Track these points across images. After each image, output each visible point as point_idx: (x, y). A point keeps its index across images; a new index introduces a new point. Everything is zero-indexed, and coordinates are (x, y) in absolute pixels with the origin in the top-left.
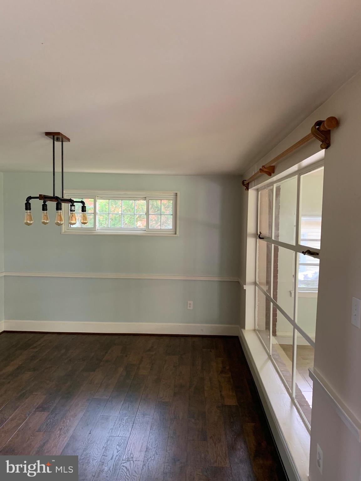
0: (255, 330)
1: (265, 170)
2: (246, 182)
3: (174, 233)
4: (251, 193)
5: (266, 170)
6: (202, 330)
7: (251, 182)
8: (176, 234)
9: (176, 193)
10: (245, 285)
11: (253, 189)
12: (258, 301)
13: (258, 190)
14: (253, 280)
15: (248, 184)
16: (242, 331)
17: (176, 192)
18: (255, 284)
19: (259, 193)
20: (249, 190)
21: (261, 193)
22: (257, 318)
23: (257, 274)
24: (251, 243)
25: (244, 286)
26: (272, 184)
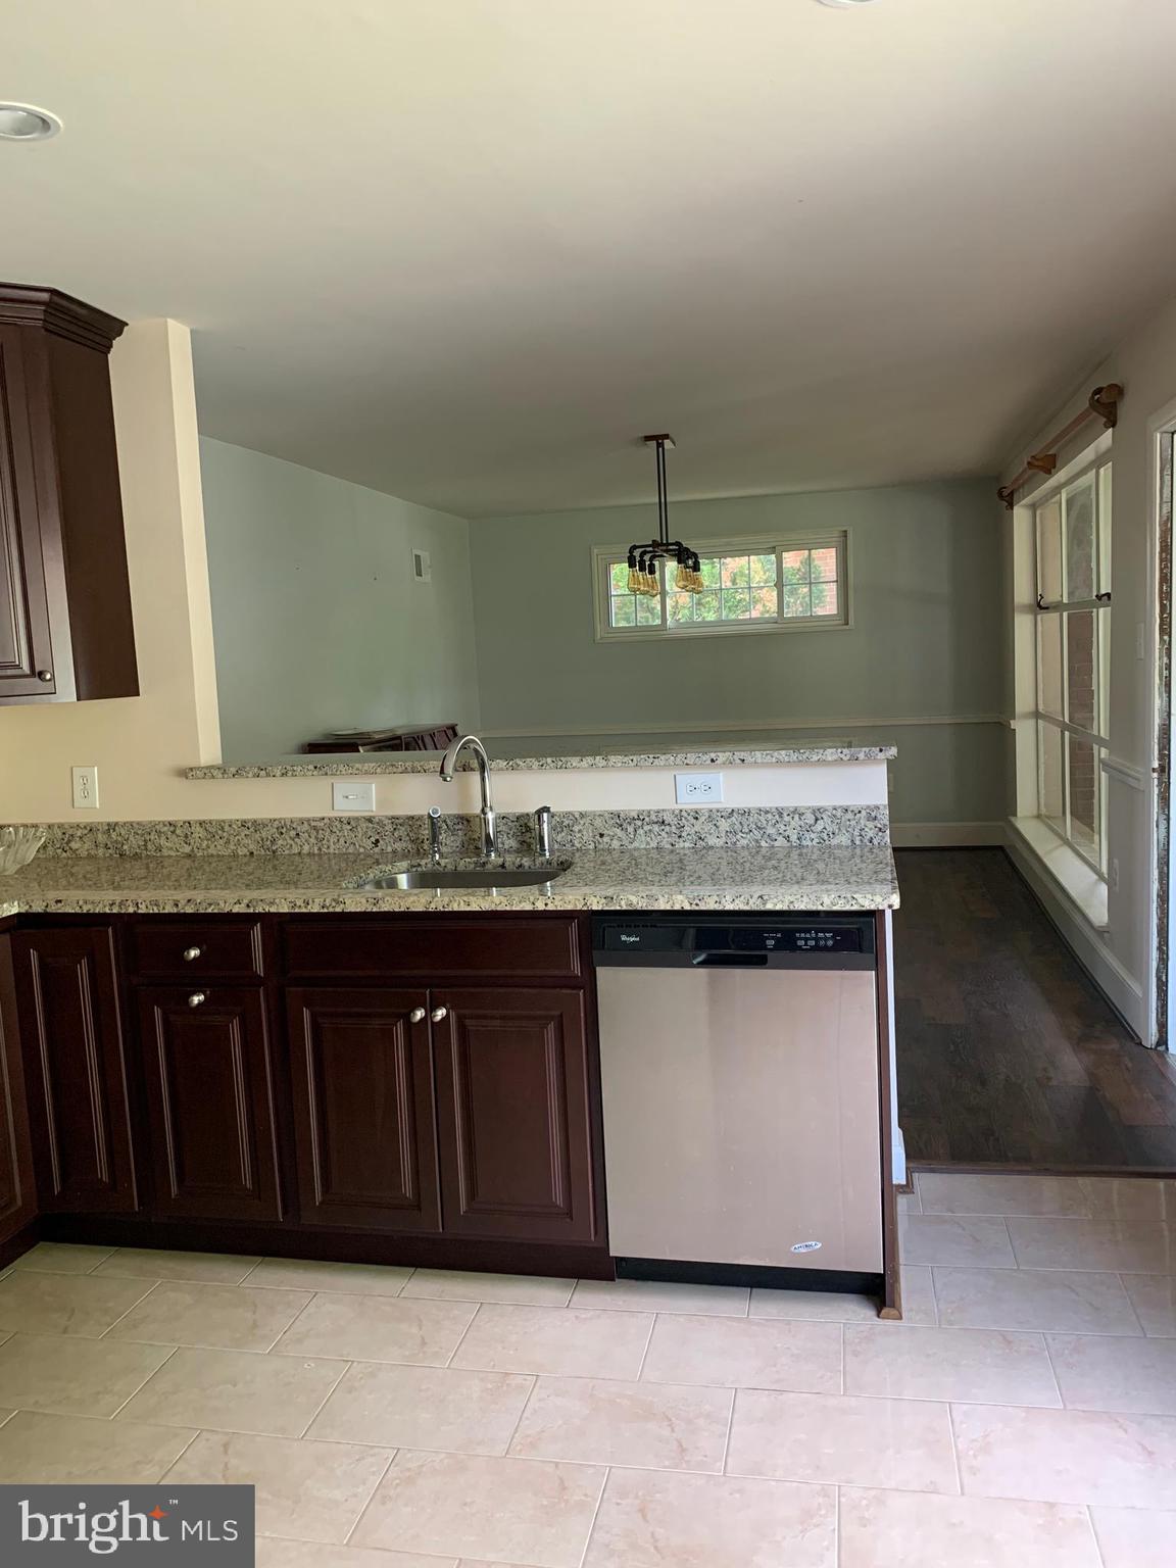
0: (1039, 817)
1: (1036, 463)
2: (1005, 493)
3: (843, 622)
4: (1020, 516)
5: (1040, 463)
6: (918, 836)
7: (1017, 489)
8: (847, 624)
9: (846, 531)
10: (1014, 719)
11: (1022, 506)
12: (1045, 753)
13: (1033, 507)
14: (1032, 708)
15: (1011, 494)
16: (1010, 821)
17: (844, 529)
18: (1036, 715)
19: (1038, 513)
20: (1015, 508)
21: (1041, 514)
22: (1042, 792)
23: (1040, 693)
24: (1022, 625)
25: (1012, 722)
26: (1057, 490)
